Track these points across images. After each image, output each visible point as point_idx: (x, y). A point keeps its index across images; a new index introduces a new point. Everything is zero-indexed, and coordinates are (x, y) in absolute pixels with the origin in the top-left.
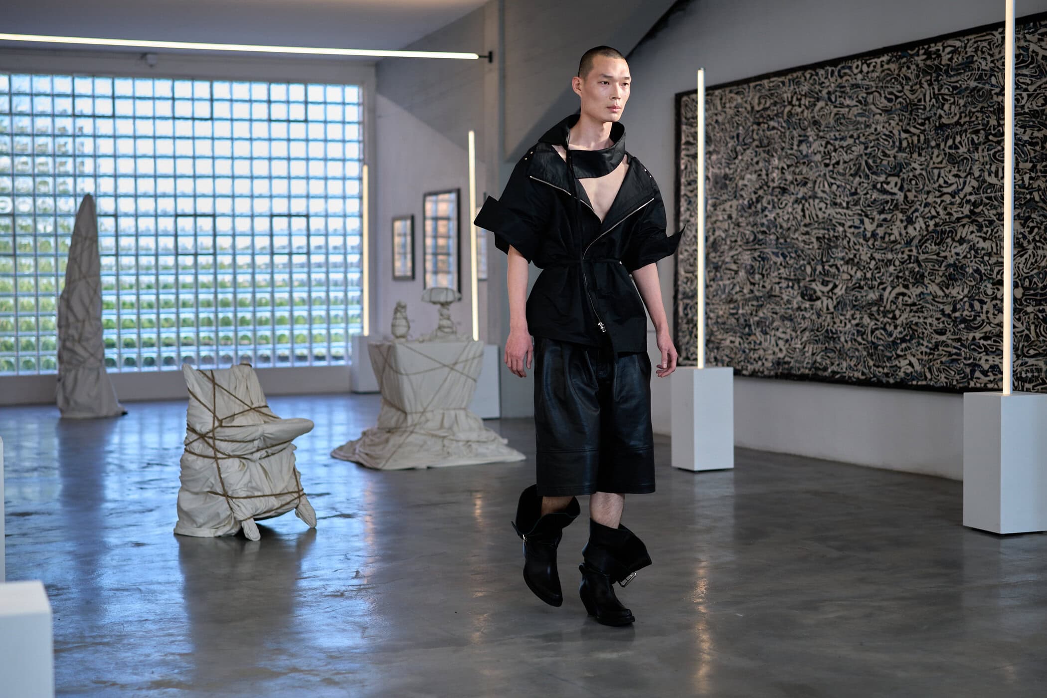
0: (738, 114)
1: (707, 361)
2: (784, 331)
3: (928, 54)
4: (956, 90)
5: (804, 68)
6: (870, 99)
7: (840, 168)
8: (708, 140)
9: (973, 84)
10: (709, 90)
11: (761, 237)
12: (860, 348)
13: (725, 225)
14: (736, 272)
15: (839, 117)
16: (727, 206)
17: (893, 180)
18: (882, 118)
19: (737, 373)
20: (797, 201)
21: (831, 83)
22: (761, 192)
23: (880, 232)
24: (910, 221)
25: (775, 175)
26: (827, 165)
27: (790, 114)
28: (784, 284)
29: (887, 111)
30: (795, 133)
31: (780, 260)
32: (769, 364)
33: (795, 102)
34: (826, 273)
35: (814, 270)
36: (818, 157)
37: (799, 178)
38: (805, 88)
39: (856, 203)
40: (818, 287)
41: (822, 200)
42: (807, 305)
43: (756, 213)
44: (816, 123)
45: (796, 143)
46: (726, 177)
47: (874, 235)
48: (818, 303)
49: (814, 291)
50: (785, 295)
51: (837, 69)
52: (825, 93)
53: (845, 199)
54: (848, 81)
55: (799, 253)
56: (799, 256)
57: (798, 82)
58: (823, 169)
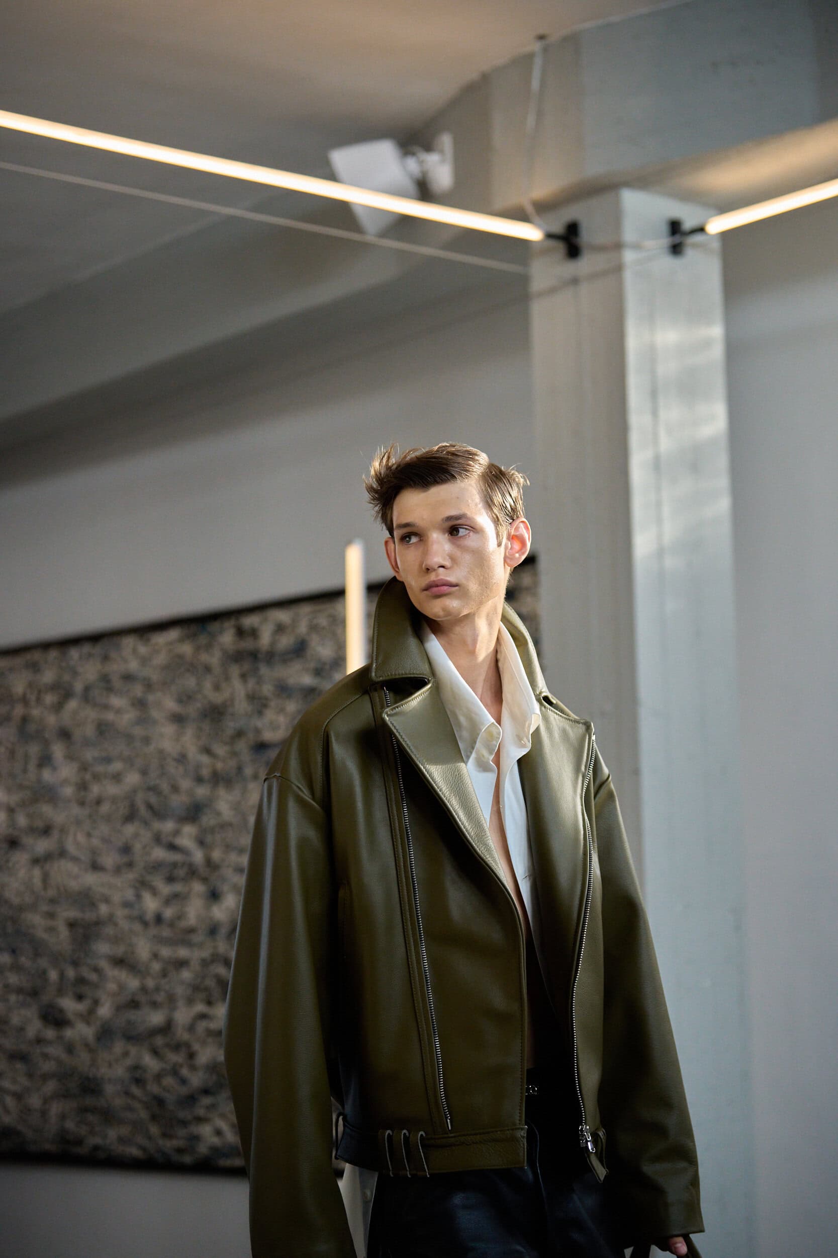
2: (13, 1078)
3: (240, 632)
4: (284, 690)
5: (46, 646)
6: (151, 698)
7: (105, 808)
9: (307, 680)
12: (137, 1105)
15: (103, 729)
17: (189, 830)
18: (169, 729)
20: (36, 861)
21: (90, 671)
23: (168, 913)
24: (214, 896)
26: (82, 803)
27: (25, 720)
28: (13, 998)
29: (178, 719)
30: (34, 749)
33: (32, 698)
34: (81, 981)
35: (62, 975)
36: (68, 791)
37: (39, 824)
38: (48, 676)
39: (130, 865)
40: (69, 1005)
41: (75, 859)
42: (50, 1033)
44: (65, 734)
45: (32, 767)
47: (159, 919)
48: (69, 1033)
49: (61, 1011)
50: (15, 1020)
51: (98, 649)
52: (78, 687)
53: (109, 860)
54: (115, 668)
55: (38, 948)
56: (37, 954)
57: (35, 667)
58: (76, 810)
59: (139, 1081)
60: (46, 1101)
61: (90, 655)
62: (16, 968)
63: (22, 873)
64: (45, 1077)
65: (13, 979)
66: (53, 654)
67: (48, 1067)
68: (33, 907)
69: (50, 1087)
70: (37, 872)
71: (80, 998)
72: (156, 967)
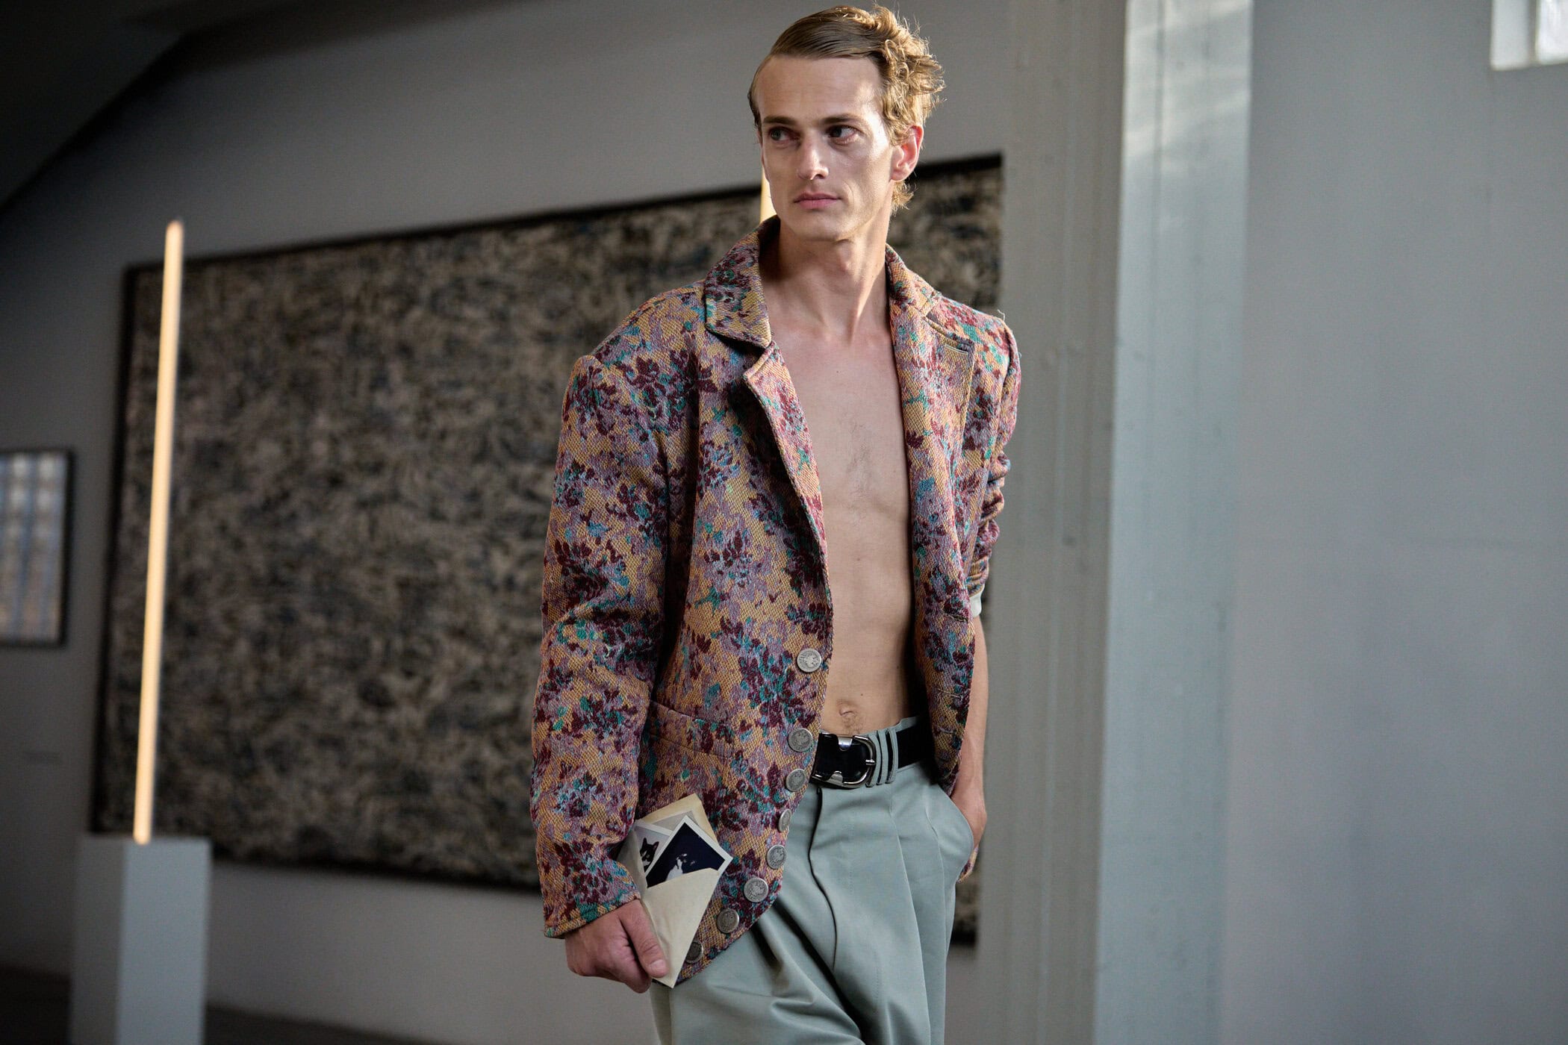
0: (250, 316)
1: (159, 825)
2: (321, 769)
3: (629, 235)
5: (387, 239)
6: (514, 311)
7: (450, 444)
8: (185, 366)
10: (192, 266)
11: (284, 573)
12: (471, 809)
13: (213, 545)
14: (229, 644)
16: (219, 505)
18: (534, 351)
19: (221, 854)
20: (362, 505)
21: (440, 274)
22: (289, 483)
23: (522, 576)
25: (320, 448)
26: (422, 436)
27: (356, 329)
28: (326, 670)
29: (546, 338)
30: (366, 366)
31: (319, 622)
32: (287, 836)
33: (367, 302)
34: (410, 654)
35: (388, 646)
36: (406, 420)
37: (369, 459)
38: (387, 277)
39: (478, 515)
40: (394, 682)
41: (411, 505)
42: (370, 716)
43: (276, 525)
44: (405, 350)
45: (362, 389)
46: (220, 446)
47: (510, 583)
48: (393, 717)
49: (384, 690)
50: (328, 696)
51: (452, 246)
52: (425, 292)
53: (452, 508)
54: (472, 271)
55: (360, 612)
56: (357, 620)
57: (372, 265)
58: (414, 445)
59: (476, 779)
60: (361, 798)
61: (441, 254)
62: (332, 633)
63: (344, 519)
64: (361, 769)
65: (327, 647)
66: (396, 250)
67: (366, 756)
68: (357, 560)
69: (367, 780)
70: (363, 518)
71: (409, 674)
72: (504, 641)
